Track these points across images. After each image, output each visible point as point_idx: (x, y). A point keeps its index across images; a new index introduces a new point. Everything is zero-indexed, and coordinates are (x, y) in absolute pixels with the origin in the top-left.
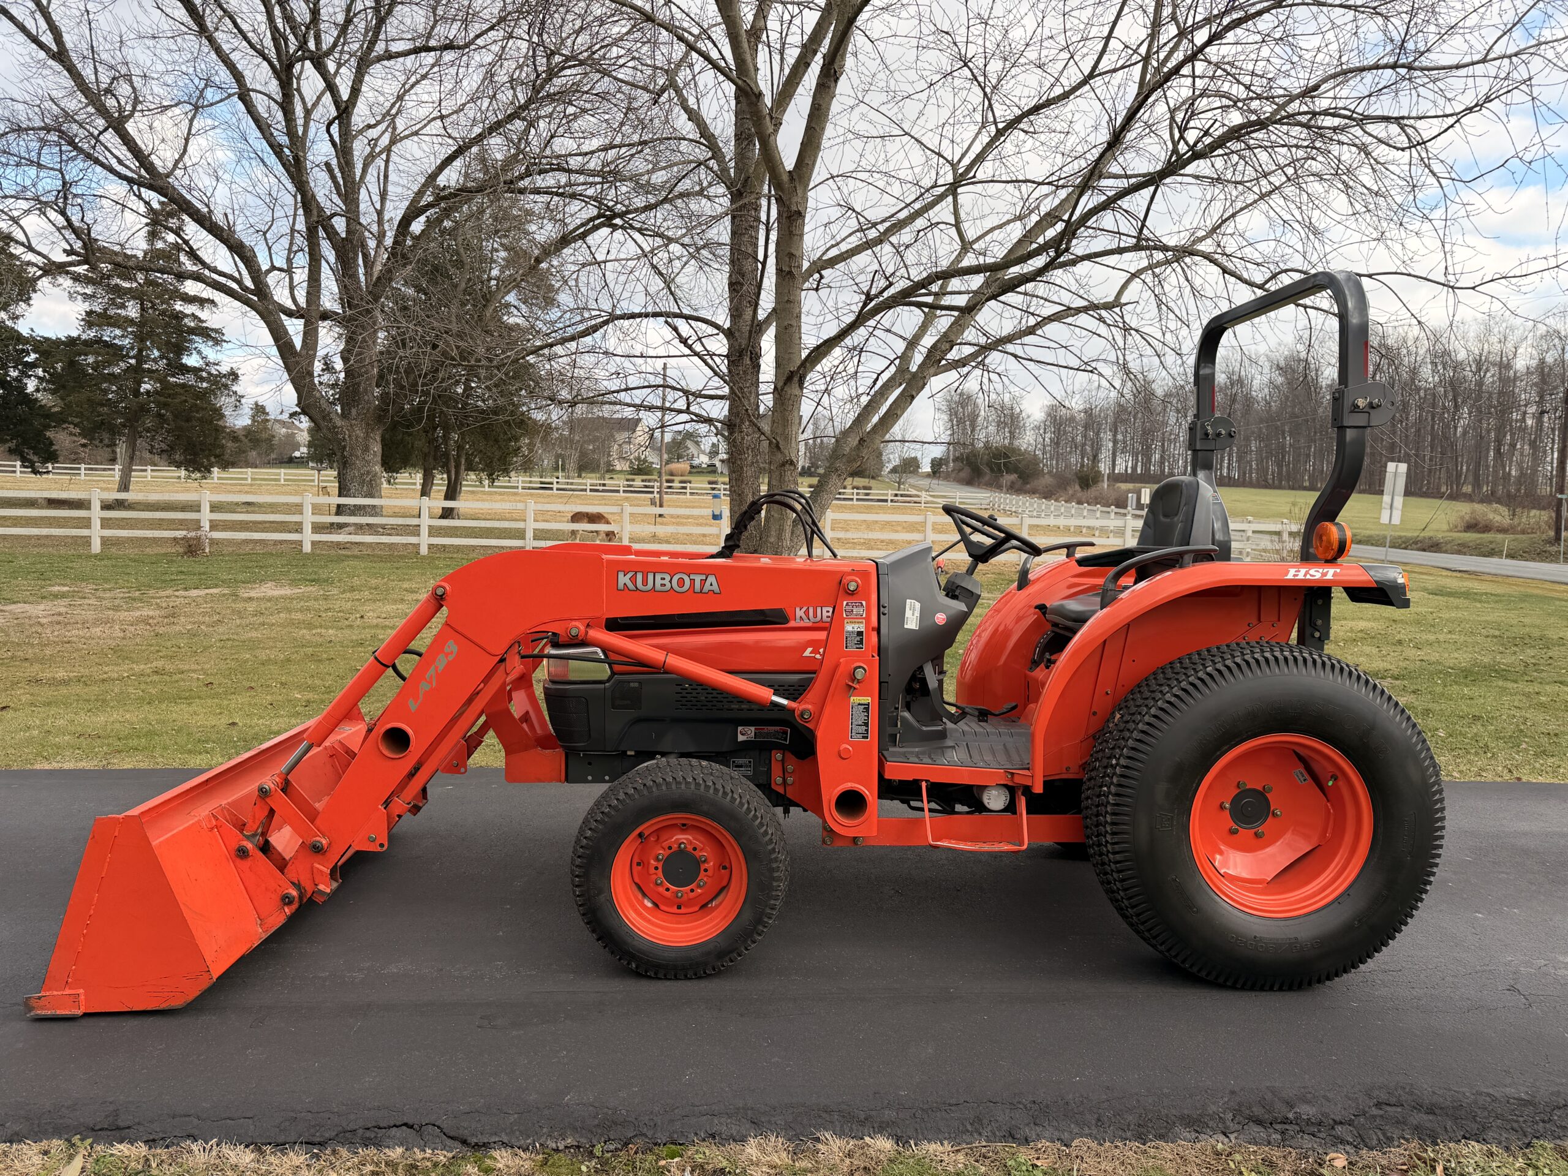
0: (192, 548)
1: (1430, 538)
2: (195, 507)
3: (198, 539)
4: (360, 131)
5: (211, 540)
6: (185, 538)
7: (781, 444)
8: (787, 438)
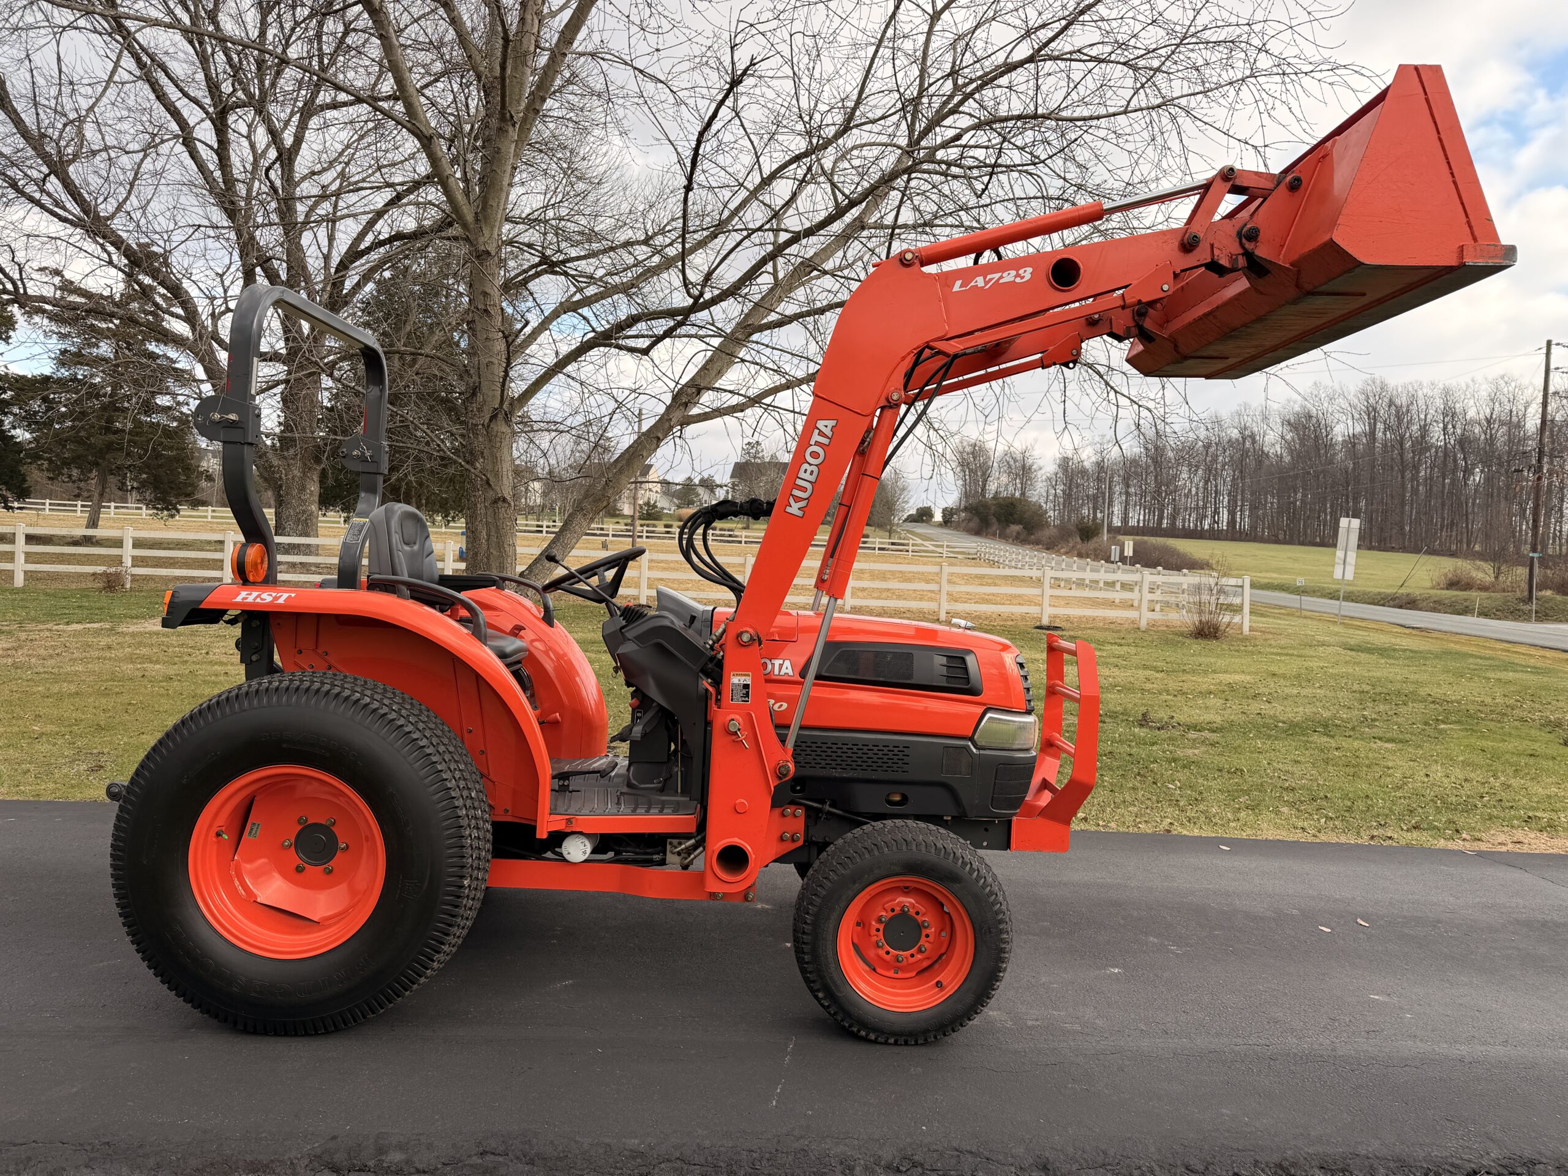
0: (112, 583)
1: (1408, 595)
2: (118, 543)
3: (118, 575)
4: (304, 179)
5: (132, 575)
6: (105, 574)
7: (492, 481)
8: (497, 475)
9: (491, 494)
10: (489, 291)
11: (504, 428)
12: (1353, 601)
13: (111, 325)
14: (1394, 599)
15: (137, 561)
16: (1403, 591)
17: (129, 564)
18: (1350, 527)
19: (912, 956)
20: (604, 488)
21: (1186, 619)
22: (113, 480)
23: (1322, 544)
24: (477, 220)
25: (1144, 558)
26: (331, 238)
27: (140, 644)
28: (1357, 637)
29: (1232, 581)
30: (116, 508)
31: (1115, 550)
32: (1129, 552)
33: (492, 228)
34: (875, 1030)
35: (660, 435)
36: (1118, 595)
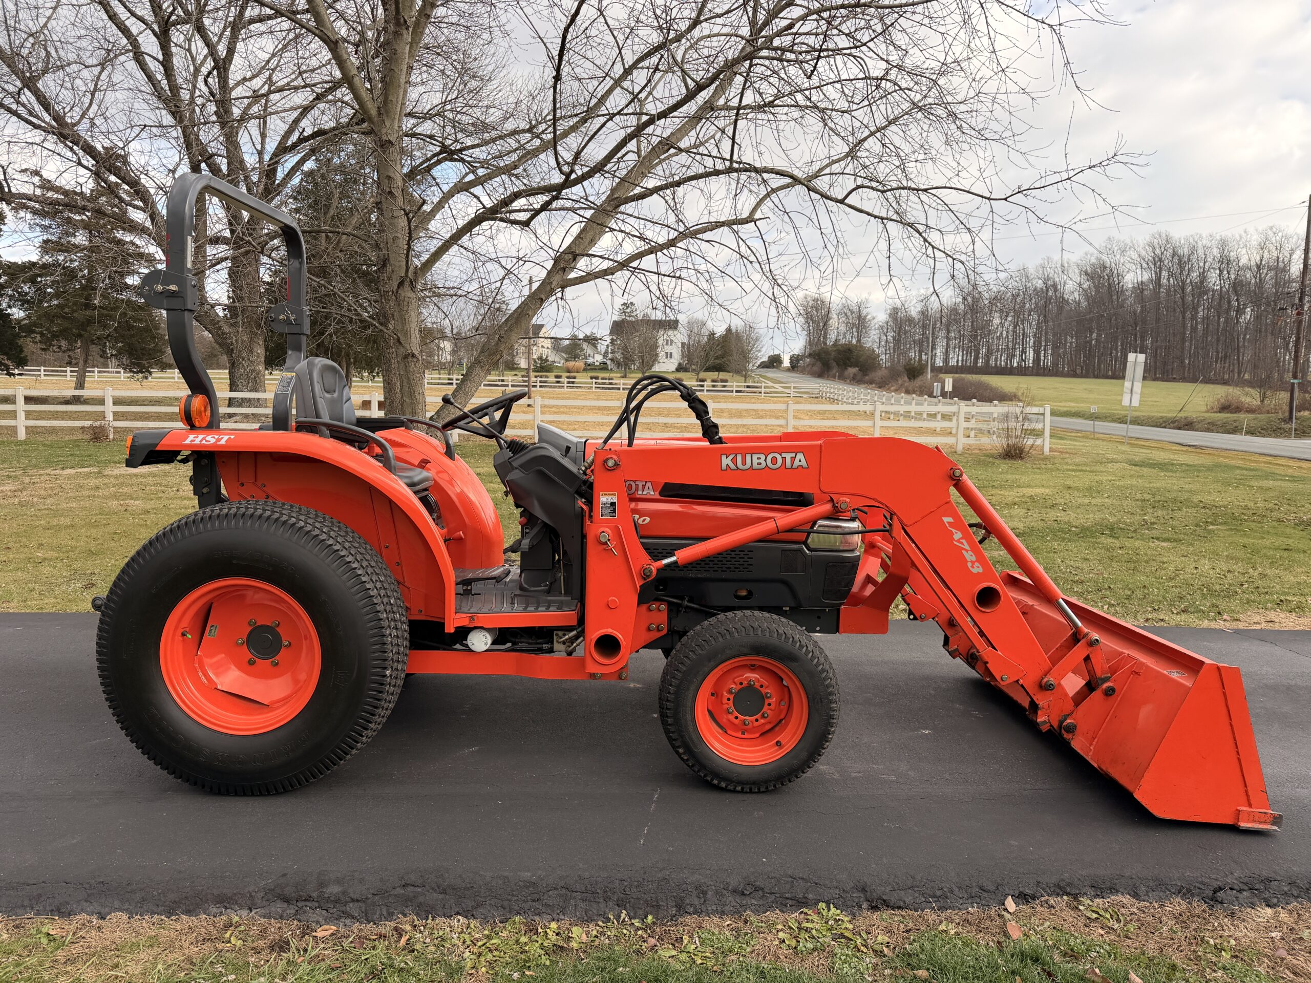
0: (98, 435)
1: (1186, 418)
2: (100, 401)
3: (103, 427)
4: (238, 84)
5: (114, 428)
6: (91, 427)
7: (402, 339)
8: (407, 334)
9: (402, 351)
10: (392, 175)
11: (410, 294)
12: (1139, 424)
13: (84, 217)
14: (1173, 422)
15: (117, 416)
16: (1182, 415)
17: (111, 419)
18: (1136, 361)
19: (757, 720)
20: (497, 344)
21: (996, 443)
22: (95, 349)
23: (1114, 377)
24: (380, 114)
25: (962, 393)
26: (263, 136)
27: (122, 485)
28: (1141, 454)
29: (1035, 410)
30: (99, 372)
31: (937, 386)
32: (949, 387)
33: (393, 121)
34: (724, 779)
35: (543, 297)
36: (939, 424)
